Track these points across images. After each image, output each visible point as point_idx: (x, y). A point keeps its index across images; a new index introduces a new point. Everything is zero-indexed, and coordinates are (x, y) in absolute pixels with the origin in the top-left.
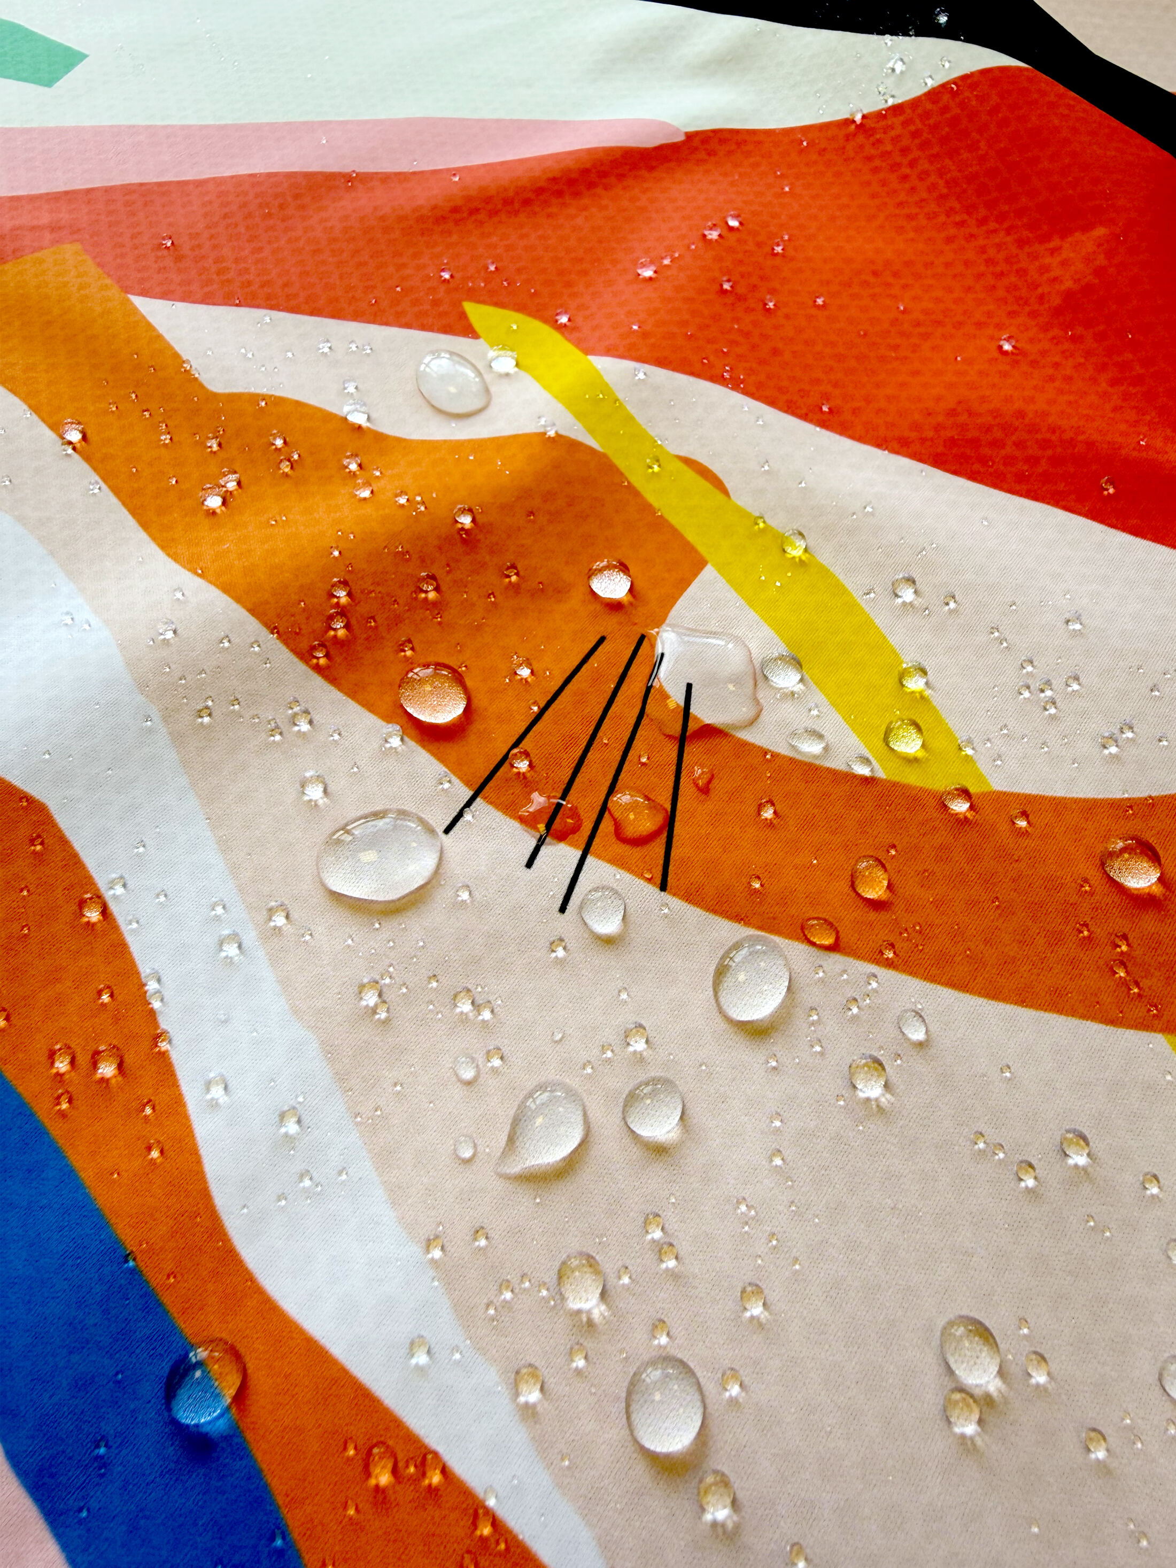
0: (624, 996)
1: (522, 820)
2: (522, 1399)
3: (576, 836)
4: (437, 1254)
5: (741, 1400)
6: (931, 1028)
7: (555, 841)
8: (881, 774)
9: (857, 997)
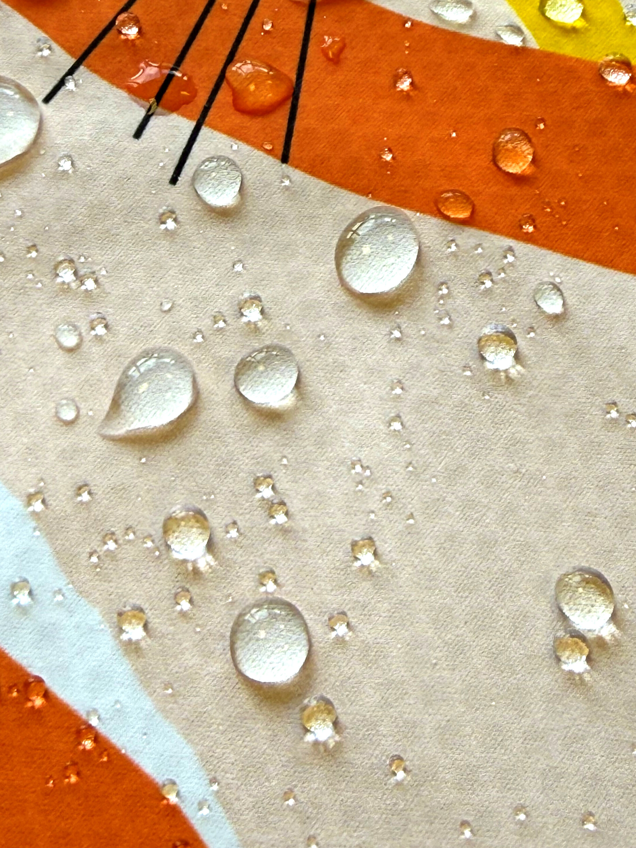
0: (239, 268)
1: (131, 90)
2: (125, 637)
3: (190, 106)
4: (38, 506)
5: (347, 638)
6: (569, 301)
7: (165, 111)
8: (533, 44)
9: (491, 271)
